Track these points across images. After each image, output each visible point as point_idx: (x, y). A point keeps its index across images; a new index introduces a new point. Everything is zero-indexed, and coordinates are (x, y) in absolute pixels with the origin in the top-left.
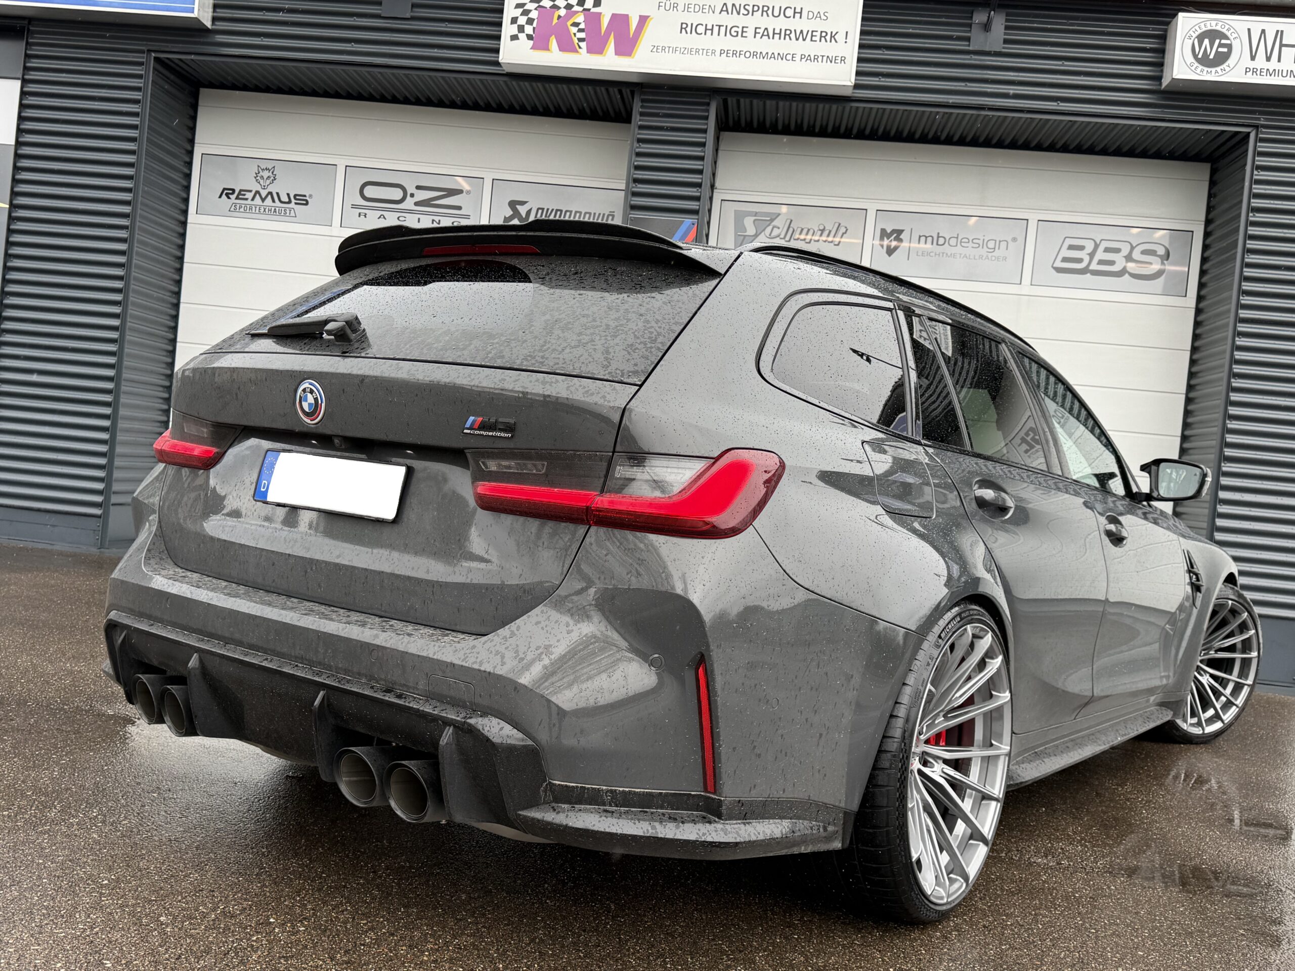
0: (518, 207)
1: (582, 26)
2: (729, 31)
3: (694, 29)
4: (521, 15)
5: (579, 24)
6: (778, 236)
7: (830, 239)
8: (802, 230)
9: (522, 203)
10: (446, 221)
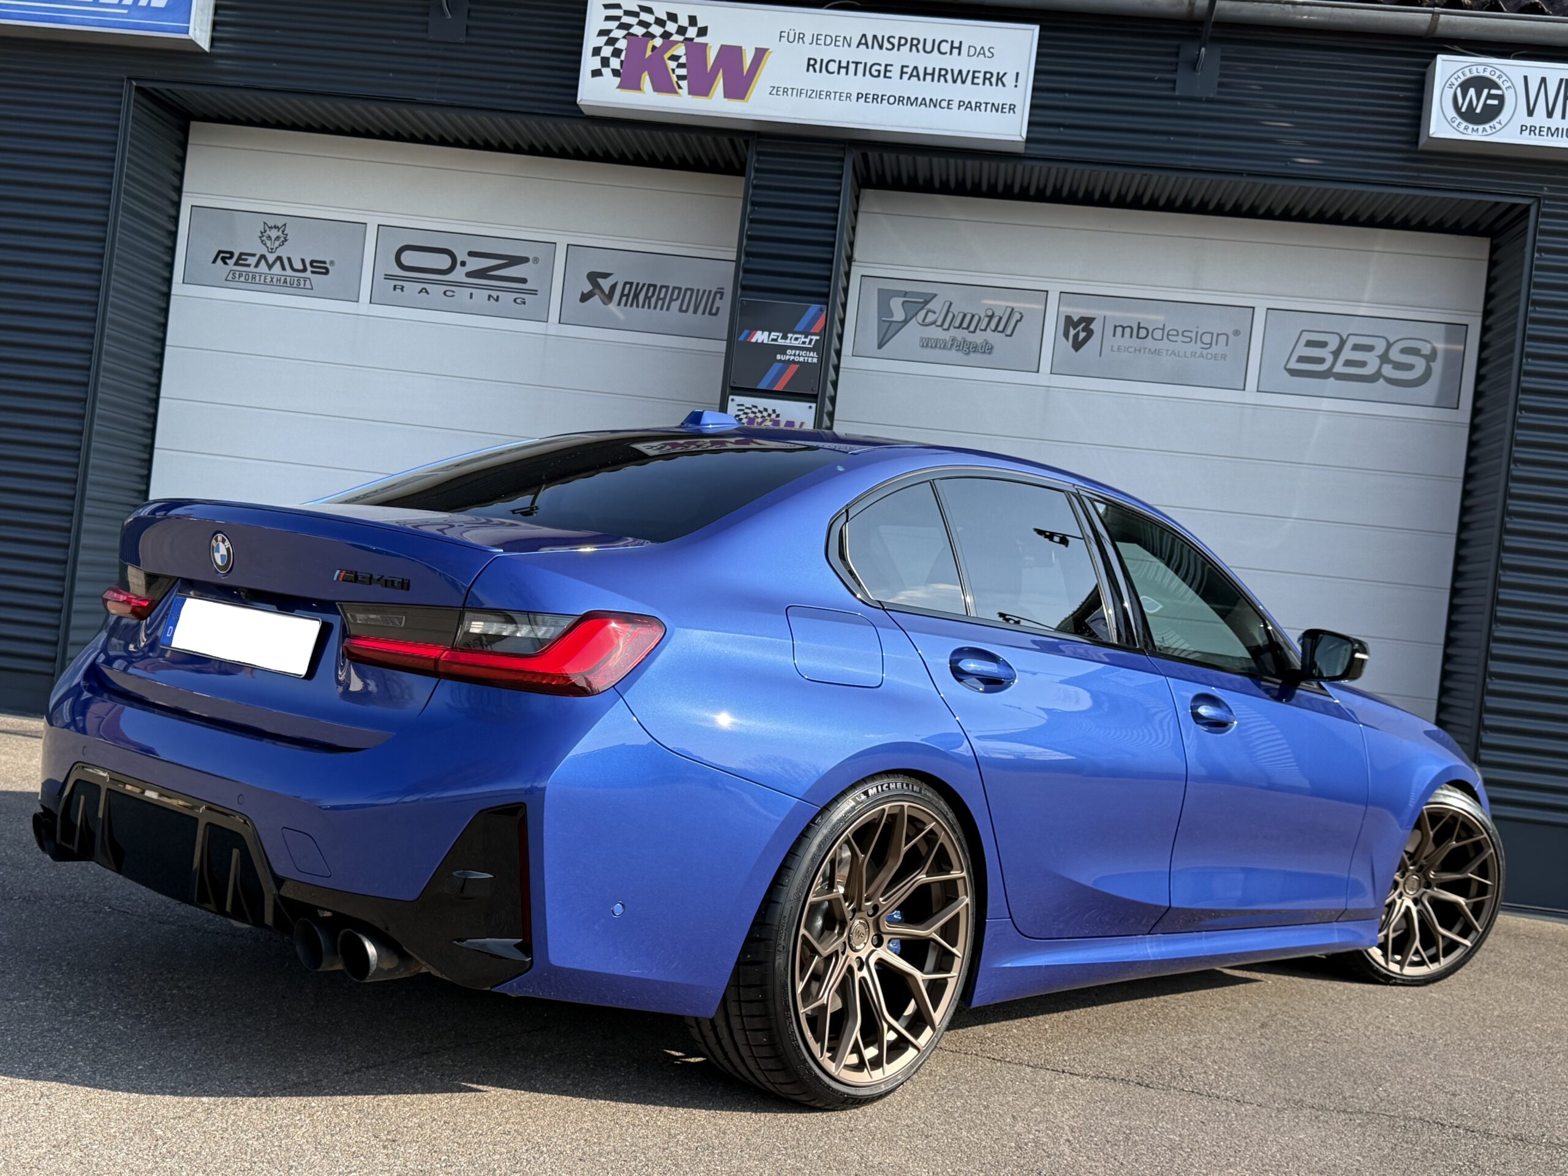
0: (599, 280)
1: (683, 60)
2: (868, 70)
3: (825, 66)
4: (608, 43)
5: (679, 57)
6: (934, 323)
7: (1000, 328)
8: (965, 315)
9: (605, 276)
10: (507, 298)
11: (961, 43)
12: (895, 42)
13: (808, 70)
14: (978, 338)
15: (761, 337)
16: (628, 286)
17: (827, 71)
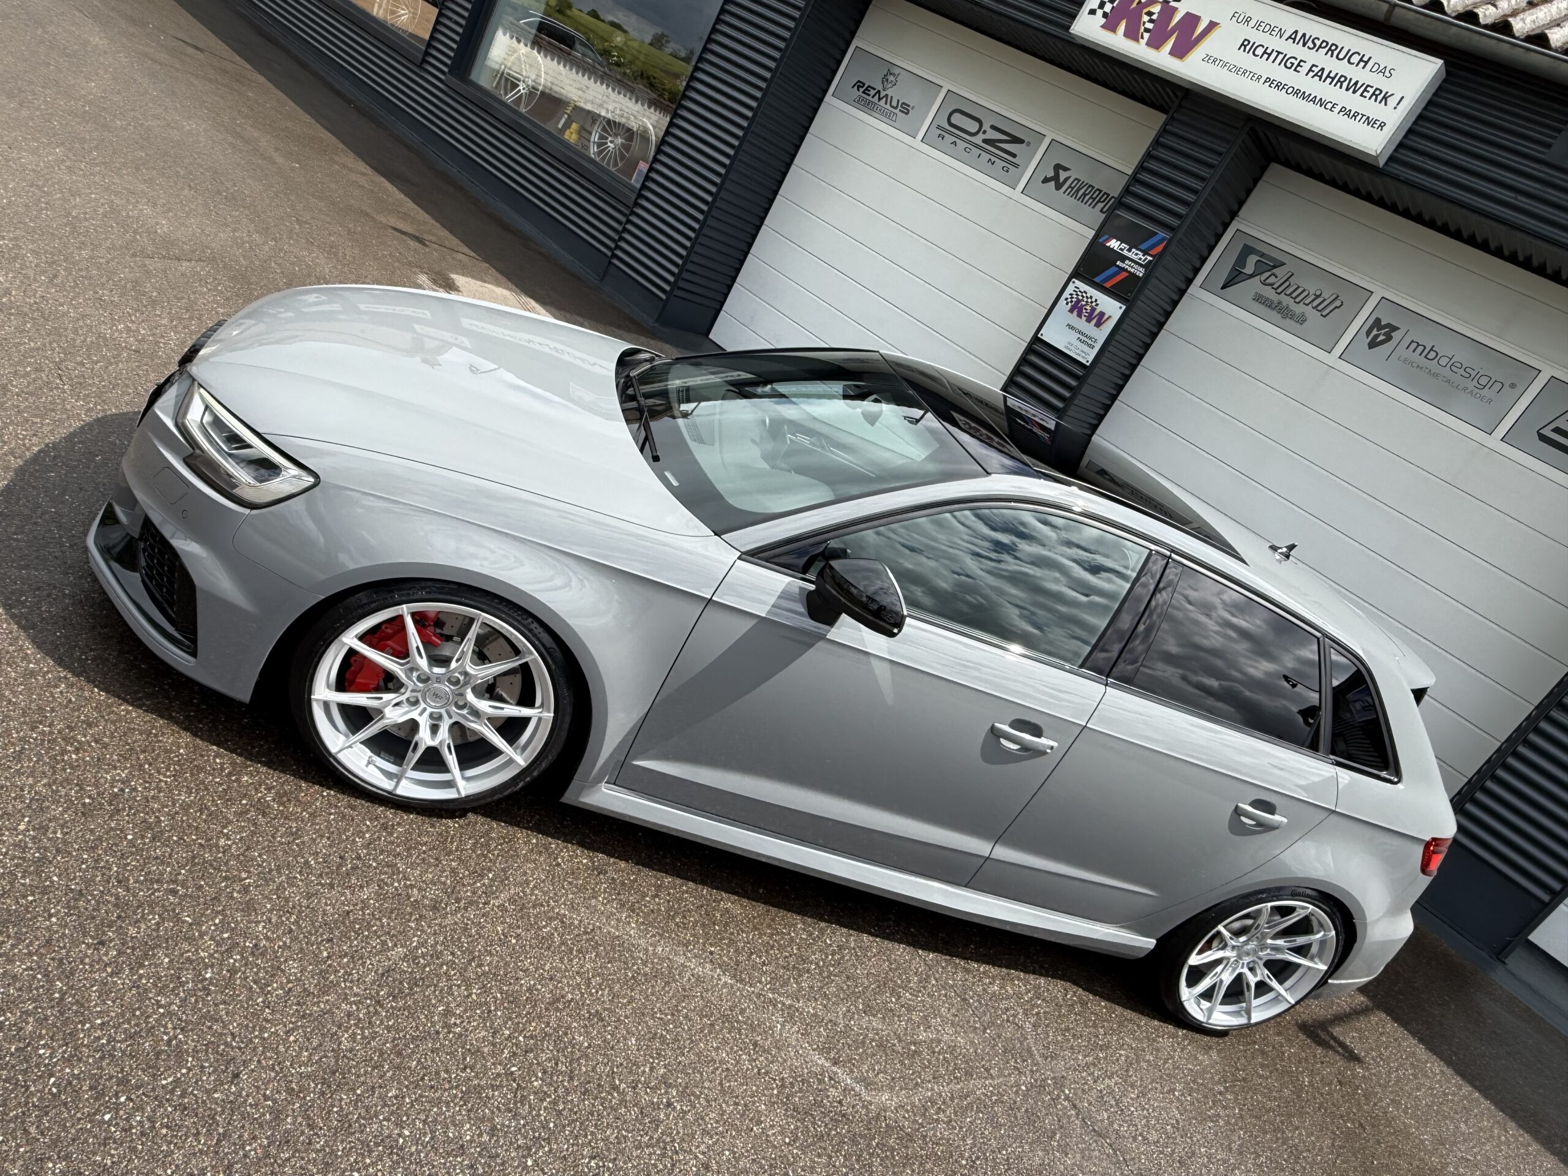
0: (1061, 172)
1: (1154, 17)
2: (1285, 61)
3: (1254, 49)
5: (1153, 14)
6: (1271, 285)
7: (1320, 308)
8: (1298, 287)
9: (1066, 169)
10: (1000, 164)
11: (1370, 58)
12: (1318, 43)
13: (1240, 48)
14: (1299, 309)
15: (1114, 244)
16: (1076, 182)
17: (1254, 54)
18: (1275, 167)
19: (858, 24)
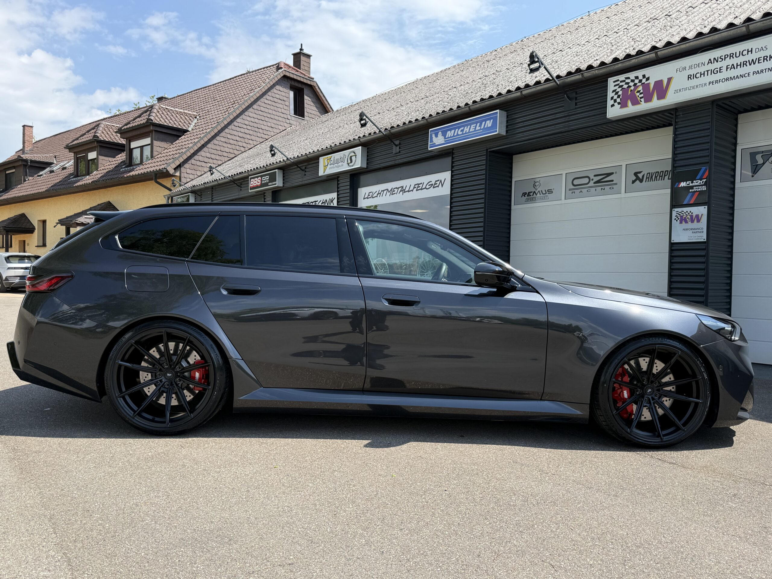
0: (639, 175)
1: (641, 91)
2: (713, 72)
3: (695, 76)
4: (615, 94)
5: (640, 91)
9: (640, 172)
10: (607, 188)
11: (752, 49)
12: (723, 57)
13: (688, 80)
15: (683, 184)
16: (648, 174)
17: (696, 78)
18: (741, 117)
19: (511, 173)
